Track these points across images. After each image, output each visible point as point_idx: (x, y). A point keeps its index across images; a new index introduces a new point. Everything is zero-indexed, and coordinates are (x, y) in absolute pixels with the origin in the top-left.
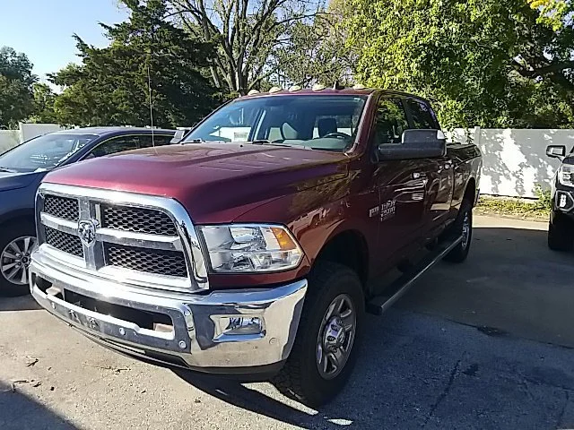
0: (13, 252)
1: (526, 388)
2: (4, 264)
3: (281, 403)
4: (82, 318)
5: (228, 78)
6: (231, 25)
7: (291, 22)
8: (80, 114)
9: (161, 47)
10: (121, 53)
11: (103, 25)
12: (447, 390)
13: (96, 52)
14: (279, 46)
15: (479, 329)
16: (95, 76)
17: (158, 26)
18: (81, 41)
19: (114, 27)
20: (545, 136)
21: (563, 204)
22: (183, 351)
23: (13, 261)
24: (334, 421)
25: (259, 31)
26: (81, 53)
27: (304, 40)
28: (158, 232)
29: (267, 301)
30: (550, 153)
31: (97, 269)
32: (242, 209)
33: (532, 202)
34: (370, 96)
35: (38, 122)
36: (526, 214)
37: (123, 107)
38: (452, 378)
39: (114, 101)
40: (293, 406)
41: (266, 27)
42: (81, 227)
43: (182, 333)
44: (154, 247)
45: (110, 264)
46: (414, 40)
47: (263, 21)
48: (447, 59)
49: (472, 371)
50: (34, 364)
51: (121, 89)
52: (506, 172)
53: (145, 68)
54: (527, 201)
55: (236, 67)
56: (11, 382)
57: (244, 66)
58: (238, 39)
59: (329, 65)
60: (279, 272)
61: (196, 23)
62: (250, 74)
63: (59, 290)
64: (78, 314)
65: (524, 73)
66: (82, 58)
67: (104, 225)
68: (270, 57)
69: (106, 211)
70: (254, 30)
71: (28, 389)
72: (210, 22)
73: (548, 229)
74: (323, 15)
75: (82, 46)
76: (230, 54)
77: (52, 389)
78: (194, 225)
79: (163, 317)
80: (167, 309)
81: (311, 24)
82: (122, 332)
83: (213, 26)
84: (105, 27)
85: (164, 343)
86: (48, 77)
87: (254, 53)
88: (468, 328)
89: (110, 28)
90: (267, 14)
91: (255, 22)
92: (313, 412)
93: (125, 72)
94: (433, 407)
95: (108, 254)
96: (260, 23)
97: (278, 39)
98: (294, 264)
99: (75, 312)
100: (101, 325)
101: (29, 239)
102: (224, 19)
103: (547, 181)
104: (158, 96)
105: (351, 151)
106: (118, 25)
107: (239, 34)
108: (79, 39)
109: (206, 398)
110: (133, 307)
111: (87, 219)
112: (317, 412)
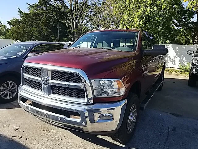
0: (4, 87)
1: (194, 135)
2: (1, 92)
3: (112, 143)
4: (42, 114)
5: (71, 24)
6: (73, 6)
7: (94, 5)
8: (20, 36)
9: (49, 13)
10: (35, 14)
11: (28, 4)
12: (168, 137)
13: (26, 14)
14: (89, 14)
15: (173, 114)
16: (25, 23)
17: (48, 5)
18: (20, 10)
19: (32, 5)
20: (183, 47)
21: (194, 70)
22: (84, 126)
23: (4, 90)
25: (83, 8)
26: (20, 14)
27: (98, 12)
28: (74, 82)
29: (114, 108)
30: (188, 53)
31: (48, 95)
32: (105, 73)
33: (178, 69)
34: (139, 32)
35: (3, 39)
36: (177, 73)
37: (36, 34)
38: (168, 132)
39: (32, 31)
40: (116, 144)
41: (85, 7)
42: (43, 79)
43: (83, 119)
44: (73, 87)
45: (53, 93)
46: (141, 13)
47: (84, 4)
48: (152, 20)
49: (174, 129)
50: (17, 129)
51: (35, 27)
52: (170, 59)
53: (44, 20)
54: (176, 69)
55: (74, 20)
56: (10, 136)
57: (77, 20)
58: (75, 11)
59: (106, 21)
60: (117, 97)
61: (60, 4)
62: (79, 23)
63: (30, 102)
64: (40, 112)
65: (177, 25)
66: (20, 16)
67: (52, 79)
68: (86, 18)
69: (53, 73)
70: (81, 8)
71: (17, 139)
72: (65, 4)
73: (188, 79)
74: (105, 3)
75: (20, 12)
76: (72, 16)
77: (27, 139)
78: (89, 79)
79: (76, 113)
80: (78, 111)
81: (100, 6)
82: (59, 119)
83: (66, 6)
84: (29, 5)
85: (77, 123)
86: (8, 23)
87: (81, 16)
88: (169, 114)
89: (31, 5)
90: (85, 2)
91: (81, 5)
92: (124, 146)
93: (36, 21)
94: (165, 143)
95: (53, 89)
96: (83, 5)
97: (89, 11)
98: (123, 93)
99: (39, 111)
100: (50, 116)
101: (10, 82)
102: (70, 4)
103: (184, 62)
104: (48, 30)
105: (135, 52)
106: (34, 4)
107: (76, 9)
108: (19, 9)
109: (85, 141)
110: (64, 109)
111: (45, 76)
112: (125, 146)
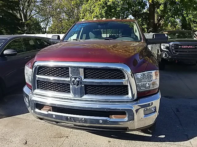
4: (76, 119)
5: (18, 15)
21: (164, 56)
24: (160, 137)
40: (142, 135)
43: (132, 118)
49: (178, 110)
50: (26, 143)
55: (21, 11)
57: (25, 10)
64: (73, 118)
78: (133, 73)
82: (101, 122)
92: (150, 135)
100: (88, 120)
109: (111, 139)
110: (108, 110)
111: (77, 75)
112: (152, 135)
